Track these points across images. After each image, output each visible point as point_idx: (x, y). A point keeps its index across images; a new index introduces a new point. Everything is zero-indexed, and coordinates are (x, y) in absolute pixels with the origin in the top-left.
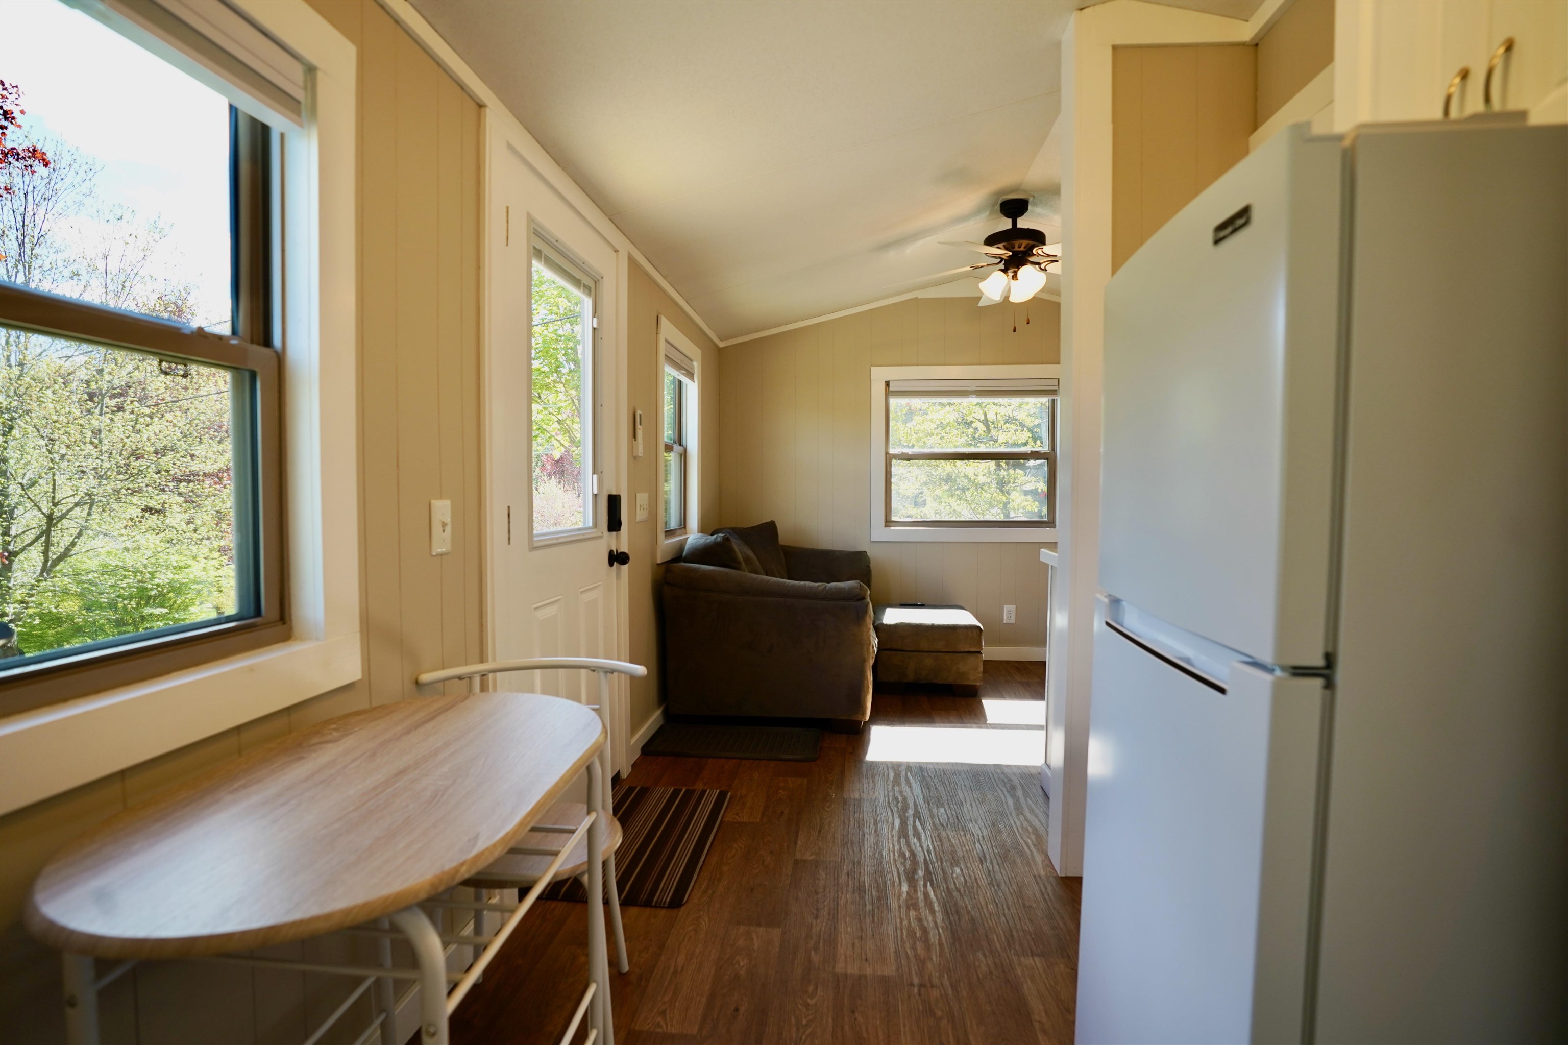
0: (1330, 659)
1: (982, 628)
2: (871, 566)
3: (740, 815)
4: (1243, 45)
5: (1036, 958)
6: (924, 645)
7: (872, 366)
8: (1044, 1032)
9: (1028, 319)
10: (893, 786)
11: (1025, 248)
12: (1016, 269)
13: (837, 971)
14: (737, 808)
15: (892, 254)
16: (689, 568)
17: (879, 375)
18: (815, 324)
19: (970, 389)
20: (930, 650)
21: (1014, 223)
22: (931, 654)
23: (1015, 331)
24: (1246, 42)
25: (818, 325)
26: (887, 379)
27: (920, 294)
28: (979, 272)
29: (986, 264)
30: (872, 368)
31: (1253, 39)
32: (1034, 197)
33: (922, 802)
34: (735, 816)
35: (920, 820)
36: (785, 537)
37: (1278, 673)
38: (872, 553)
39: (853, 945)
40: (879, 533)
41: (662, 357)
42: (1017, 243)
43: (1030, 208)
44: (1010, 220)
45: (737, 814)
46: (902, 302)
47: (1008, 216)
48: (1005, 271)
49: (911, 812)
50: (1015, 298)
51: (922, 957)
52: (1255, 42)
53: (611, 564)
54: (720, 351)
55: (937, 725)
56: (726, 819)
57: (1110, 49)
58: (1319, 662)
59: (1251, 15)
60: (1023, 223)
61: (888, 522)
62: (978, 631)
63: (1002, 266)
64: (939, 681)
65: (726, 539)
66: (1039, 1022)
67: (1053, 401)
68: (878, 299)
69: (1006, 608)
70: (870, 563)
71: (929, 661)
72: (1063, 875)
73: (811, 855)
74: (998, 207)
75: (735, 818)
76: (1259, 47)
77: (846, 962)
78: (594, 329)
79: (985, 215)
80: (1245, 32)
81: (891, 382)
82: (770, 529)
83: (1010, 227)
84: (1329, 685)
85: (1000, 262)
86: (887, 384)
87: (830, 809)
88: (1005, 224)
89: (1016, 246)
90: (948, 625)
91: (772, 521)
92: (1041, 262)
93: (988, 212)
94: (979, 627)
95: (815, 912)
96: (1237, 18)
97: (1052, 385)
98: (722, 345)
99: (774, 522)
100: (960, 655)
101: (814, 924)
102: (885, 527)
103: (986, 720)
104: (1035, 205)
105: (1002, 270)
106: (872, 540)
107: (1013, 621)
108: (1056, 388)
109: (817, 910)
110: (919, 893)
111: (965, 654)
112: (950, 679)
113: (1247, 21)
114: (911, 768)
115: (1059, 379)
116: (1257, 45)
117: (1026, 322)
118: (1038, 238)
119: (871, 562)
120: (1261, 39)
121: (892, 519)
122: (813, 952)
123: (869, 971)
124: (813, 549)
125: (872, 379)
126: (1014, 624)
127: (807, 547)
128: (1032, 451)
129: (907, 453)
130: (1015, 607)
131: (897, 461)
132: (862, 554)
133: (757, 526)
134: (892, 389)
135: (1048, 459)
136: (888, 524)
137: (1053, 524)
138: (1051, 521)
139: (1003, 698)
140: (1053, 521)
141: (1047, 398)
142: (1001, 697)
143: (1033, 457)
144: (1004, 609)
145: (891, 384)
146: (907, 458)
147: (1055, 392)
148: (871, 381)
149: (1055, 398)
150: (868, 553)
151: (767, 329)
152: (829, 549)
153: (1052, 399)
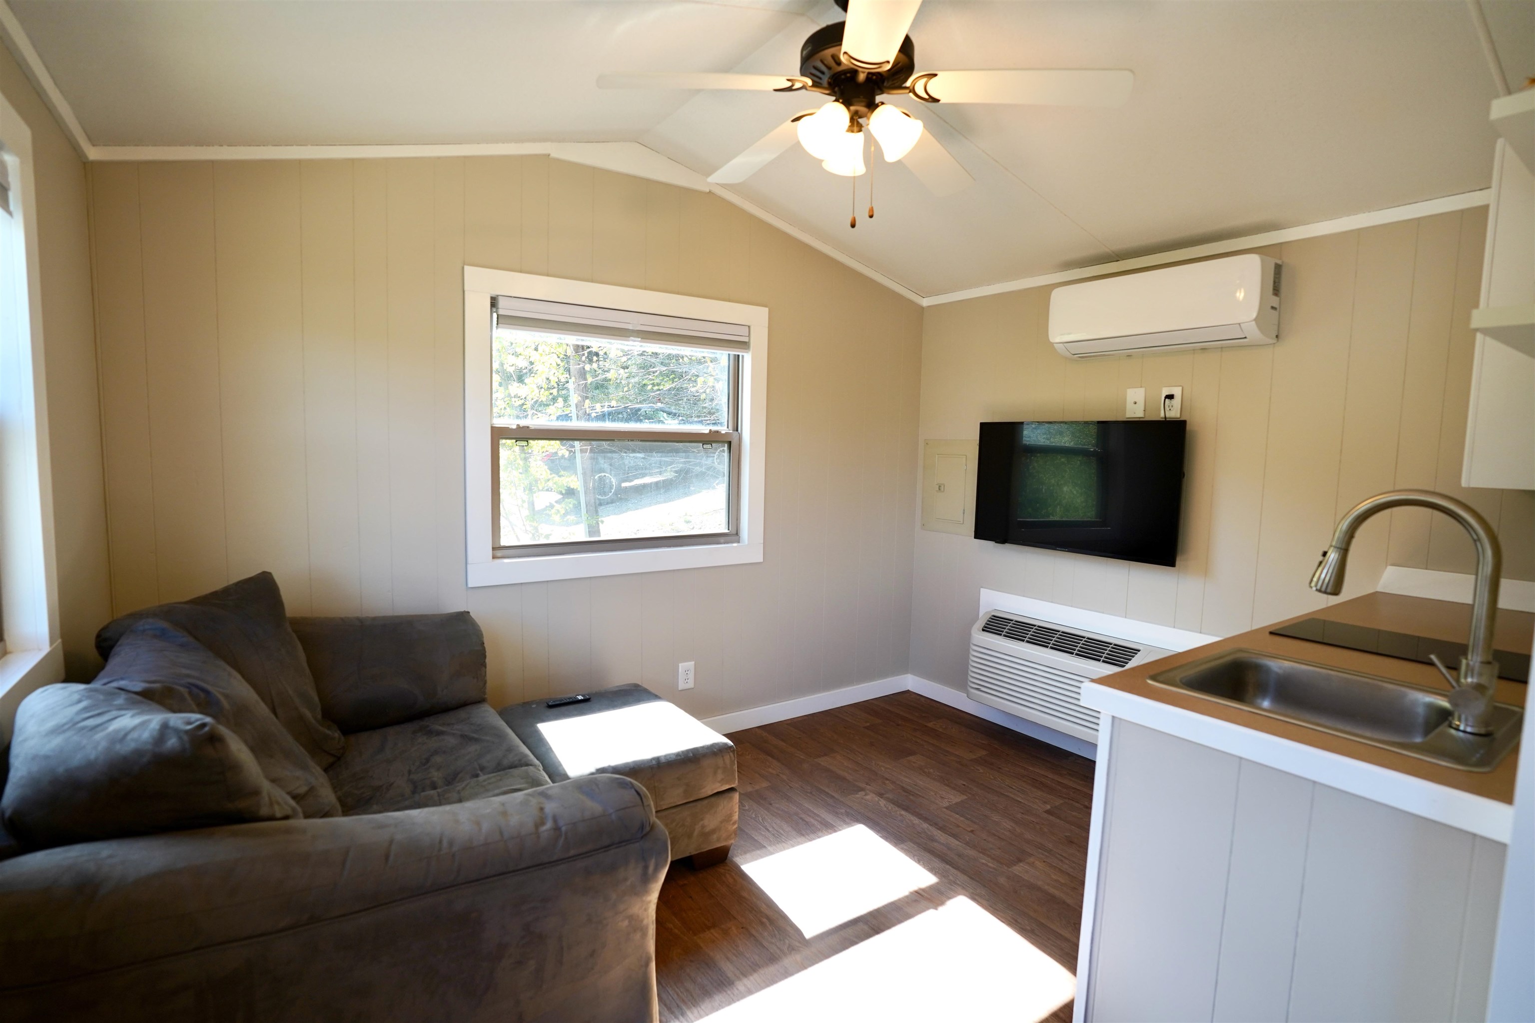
1: (732, 745)
7: (467, 263)
9: (872, 210)
17: (480, 282)
19: (630, 327)
23: (853, 226)
25: (352, 162)
26: (496, 293)
30: (467, 268)
38: (480, 612)
40: (484, 570)
54: (88, 169)
61: (499, 551)
62: (731, 754)
67: (739, 358)
69: (682, 666)
70: (481, 634)
81: (500, 298)
86: (494, 302)
91: (264, 573)
94: (726, 746)
97: (739, 336)
98: (94, 154)
99: (270, 574)
100: (706, 802)
102: (494, 557)
106: (470, 585)
107: (691, 684)
108: (743, 339)
111: (713, 799)
115: (749, 327)
121: (502, 544)
124: (360, 620)
125: (466, 288)
126: (693, 688)
127: (343, 616)
128: (710, 430)
129: (524, 427)
130: (694, 662)
131: (509, 442)
132: (463, 617)
133: (226, 592)
134: (501, 312)
135: (730, 443)
136: (499, 553)
137: (737, 537)
138: (735, 532)
139: (764, 850)
140: (737, 534)
141: (728, 352)
142: (758, 849)
143: (709, 440)
144: (678, 666)
145: (502, 303)
146: (524, 435)
147: (744, 345)
148: (464, 292)
149: (741, 354)
150: (471, 614)
151: (228, 146)
152: (389, 613)
153: (735, 355)
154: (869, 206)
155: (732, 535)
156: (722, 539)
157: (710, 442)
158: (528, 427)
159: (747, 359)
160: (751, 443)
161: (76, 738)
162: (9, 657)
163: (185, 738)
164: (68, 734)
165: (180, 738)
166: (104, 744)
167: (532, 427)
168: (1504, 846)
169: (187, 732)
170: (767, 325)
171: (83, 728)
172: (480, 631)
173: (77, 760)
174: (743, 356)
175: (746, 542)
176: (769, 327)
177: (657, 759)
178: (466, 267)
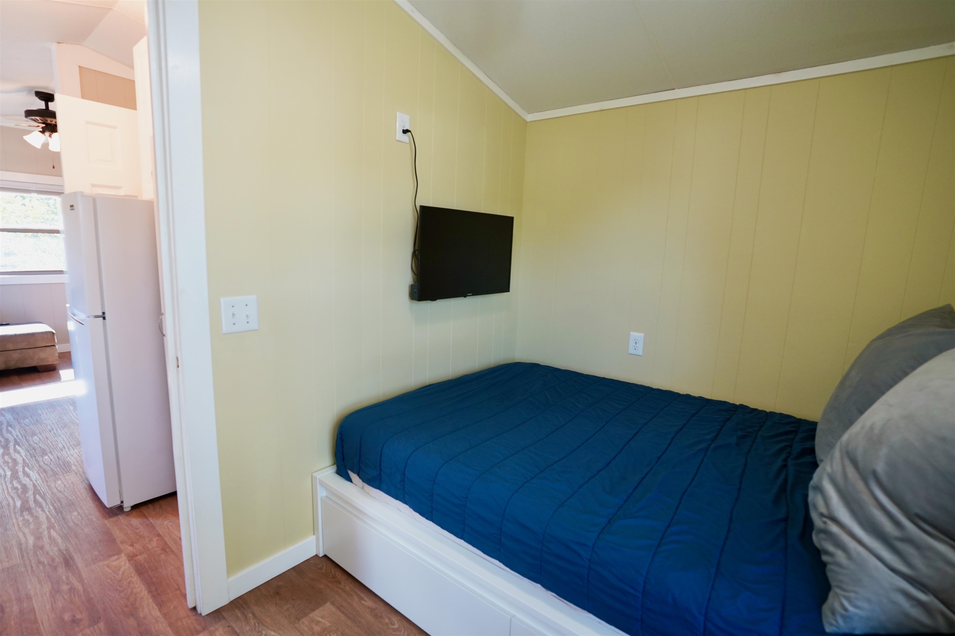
0: (104, 313)
6: (10, 346)
11: (55, 123)
12: (51, 133)
20: (16, 349)
21: (47, 106)
22: (17, 351)
37: (91, 318)
44: (43, 104)
47: (41, 100)
48: (44, 133)
58: (101, 314)
62: (51, 334)
63: (40, 129)
64: (25, 366)
83: (44, 107)
84: (104, 318)
85: (39, 127)
89: (48, 121)
90: (30, 333)
100: (39, 349)
103: (61, 379)
104: (59, 99)
105: (40, 131)
110: (30, 502)
111: (44, 348)
112: (34, 363)
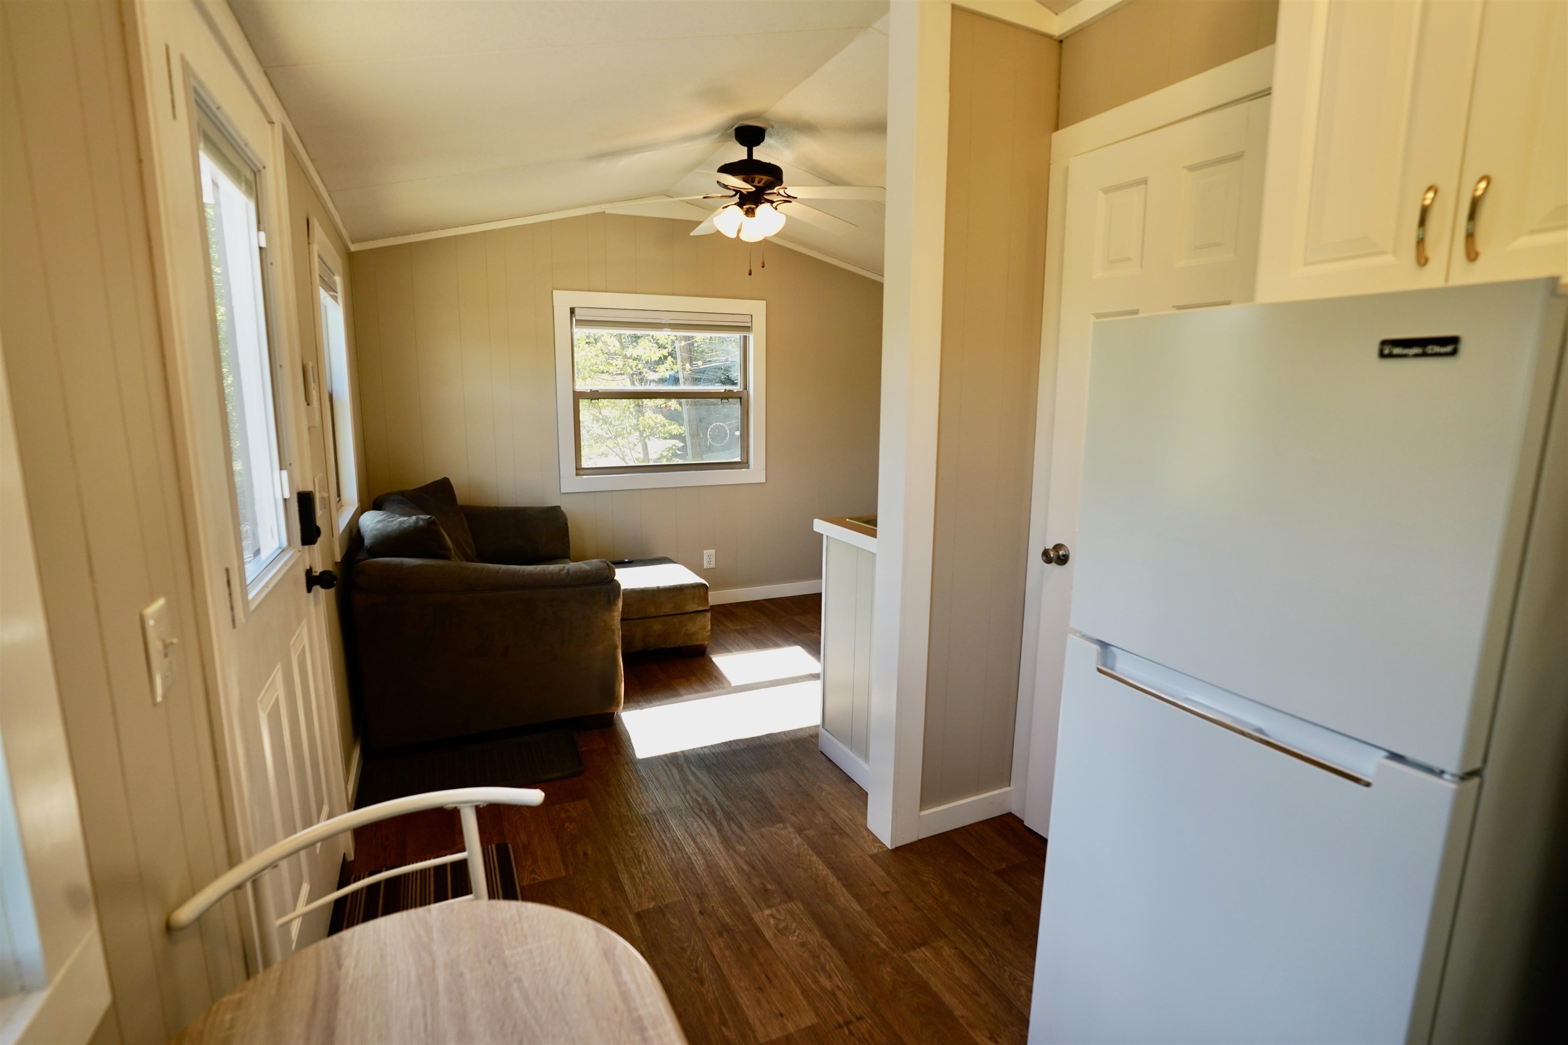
1: (708, 585)
2: (569, 523)
3: (537, 872)
4: (1049, 37)
5: (923, 949)
7: (554, 289)
8: (970, 1025)
9: (763, 263)
10: (685, 786)
11: (764, 184)
12: (754, 206)
13: (761, 1042)
14: (529, 863)
15: (603, 166)
16: (388, 565)
17: (563, 300)
18: (481, 232)
19: (664, 322)
20: (658, 615)
21: (750, 153)
22: (659, 619)
23: (750, 274)
24: (1054, 36)
25: (484, 233)
26: (572, 306)
27: (610, 209)
28: (708, 205)
29: (720, 195)
31: (1060, 36)
32: (773, 127)
33: (724, 799)
34: (532, 876)
35: (734, 822)
36: (462, 495)
38: (567, 507)
39: (758, 1002)
40: (570, 483)
41: (317, 279)
42: (758, 178)
43: (767, 139)
44: (745, 149)
45: (533, 872)
46: (587, 216)
47: (743, 143)
48: (740, 204)
49: (719, 814)
50: (746, 237)
51: (829, 988)
52: (1061, 39)
53: (309, 590)
54: (351, 256)
55: (686, 697)
56: (525, 883)
57: (950, 7)
59: (1063, 11)
60: (761, 154)
61: (579, 470)
62: (705, 589)
63: (736, 199)
64: (669, 646)
65: (430, 523)
66: (963, 1017)
67: (745, 337)
68: (558, 210)
69: (706, 553)
70: (566, 519)
71: (657, 627)
72: (893, 847)
73: (649, 902)
74: (732, 131)
75: (534, 879)
76: (1064, 42)
77: (763, 1025)
78: (261, 248)
79: (715, 136)
80: (1057, 26)
81: (576, 309)
82: (443, 488)
83: (745, 157)
85: (735, 195)
86: (572, 311)
87: (635, 834)
88: (739, 153)
89: (757, 180)
90: (674, 586)
91: (445, 478)
92: (774, 200)
93: (718, 135)
94: (705, 585)
95: (695, 975)
96: (1050, 9)
97: (746, 323)
98: (353, 248)
99: (448, 478)
100: (688, 616)
101: (705, 992)
102: (577, 475)
103: (729, 683)
104: (771, 135)
105: (737, 205)
106: (562, 492)
107: (713, 565)
108: (749, 325)
109: (697, 971)
111: (693, 615)
112: (677, 641)
113: (1057, 14)
114: (688, 757)
115: (752, 315)
116: (1061, 41)
117: (761, 266)
118: (774, 174)
119: (568, 520)
120: (1067, 38)
121: (583, 467)
122: (724, 1029)
123: (791, 1028)
124: (497, 508)
125: (554, 305)
126: (714, 568)
127: (488, 506)
128: (725, 390)
129: (594, 391)
130: (714, 551)
131: (586, 401)
132: (556, 510)
133: (427, 486)
134: (578, 318)
135: (741, 398)
136: (581, 472)
137: (747, 465)
138: (746, 462)
139: (731, 653)
140: (747, 462)
141: (739, 335)
142: (728, 652)
143: (726, 396)
144: (703, 554)
145: (577, 311)
146: (595, 396)
147: (748, 329)
148: (553, 307)
149: (747, 335)
150: (562, 508)
151: (418, 233)
152: (515, 506)
153: (744, 336)
154: (749, 269)
155: (744, 464)
156: (737, 466)
157: (727, 398)
158: (598, 391)
159: (751, 337)
160: (754, 398)
161: (387, 523)
162: (343, 507)
163: (426, 522)
164: (384, 522)
165: (424, 522)
166: (397, 526)
167: (600, 391)
168: (874, 554)
169: (426, 519)
170: (765, 314)
171: (388, 521)
172: (566, 517)
173: (390, 529)
174: (749, 336)
175: (753, 469)
176: (766, 315)
177: (658, 588)
178: (554, 291)
